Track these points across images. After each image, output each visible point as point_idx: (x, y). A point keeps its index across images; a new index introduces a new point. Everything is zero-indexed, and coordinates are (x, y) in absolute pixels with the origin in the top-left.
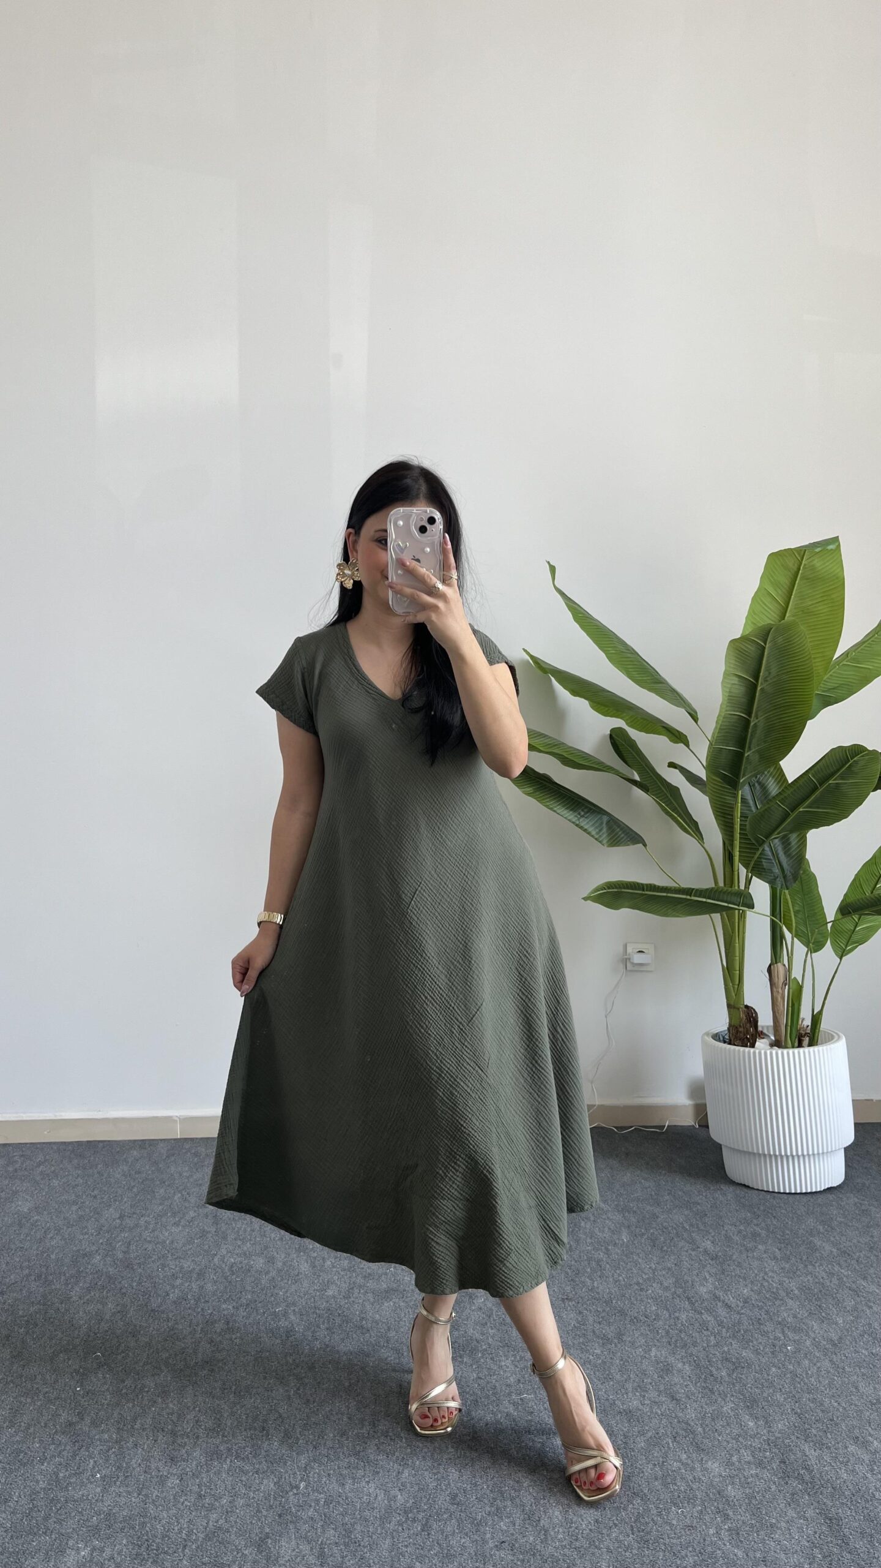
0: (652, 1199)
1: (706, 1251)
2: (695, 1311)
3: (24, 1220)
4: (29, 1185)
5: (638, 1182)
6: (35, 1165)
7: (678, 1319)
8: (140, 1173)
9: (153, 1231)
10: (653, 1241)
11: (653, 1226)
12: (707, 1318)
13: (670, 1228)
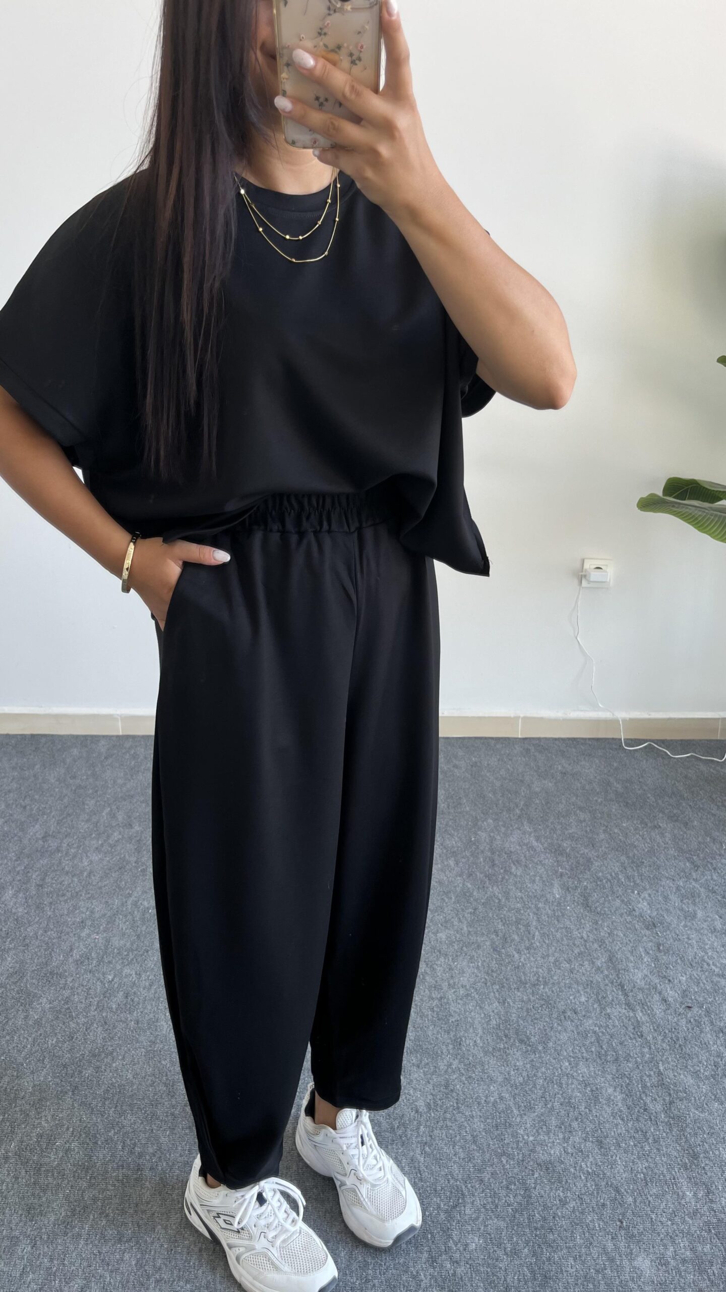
0: (586, 836)
1: (642, 917)
2: (629, 1006)
5: (573, 812)
7: (610, 1018)
9: (73, 858)
10: (586, 899)
11: (585, 877)
12: (641, 1018)
13: (604, 881)
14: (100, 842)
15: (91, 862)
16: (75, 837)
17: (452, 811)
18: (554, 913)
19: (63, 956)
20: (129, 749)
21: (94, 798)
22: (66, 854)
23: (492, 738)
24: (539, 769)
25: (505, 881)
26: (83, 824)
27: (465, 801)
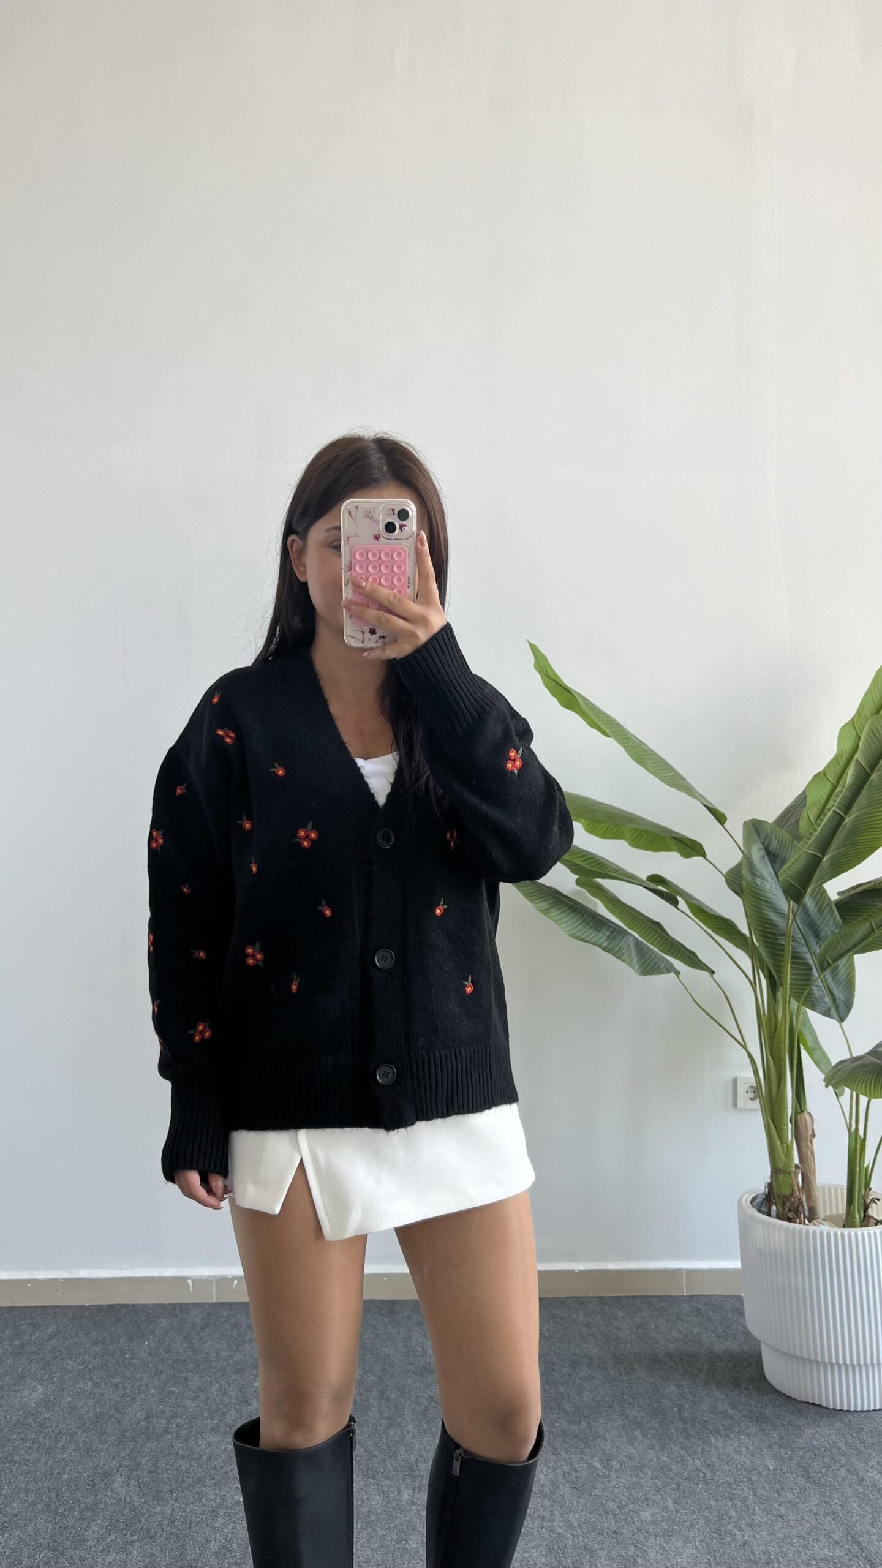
3: (31, 1418)
4: (37, 1366)
9: (187, 1440)
10: (806, 1470)
11: (799, 1446)
14: (215, 1422)
15: (209, 1444)
16: (184, 1417)
17: (625, 1378)
18: (772, 1487)
19: (199, 1548)
20: (227, 1317)
21: (196, 1373)
22: (177, 1436)
23: (654, 1297)
24: (716, 1329)
25: (706, 1453)
26: (189, 1402)
27: (637, 1366)
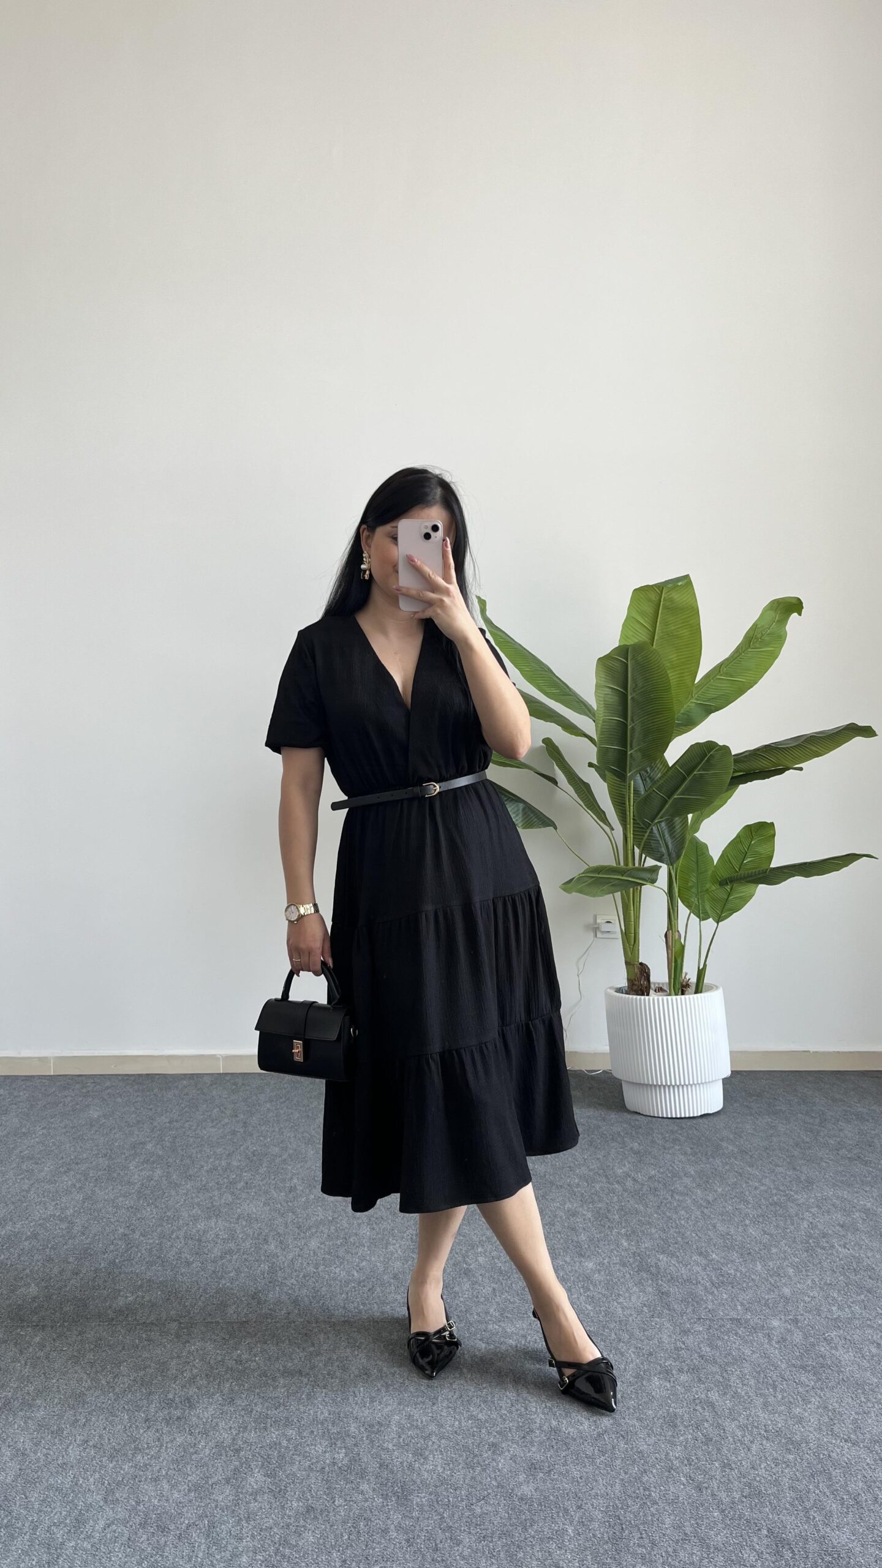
3: (94, 1122)
4: (98, 1101)
6: (104, 1088)
8: (187, 1094)
9: (195, 1131)
